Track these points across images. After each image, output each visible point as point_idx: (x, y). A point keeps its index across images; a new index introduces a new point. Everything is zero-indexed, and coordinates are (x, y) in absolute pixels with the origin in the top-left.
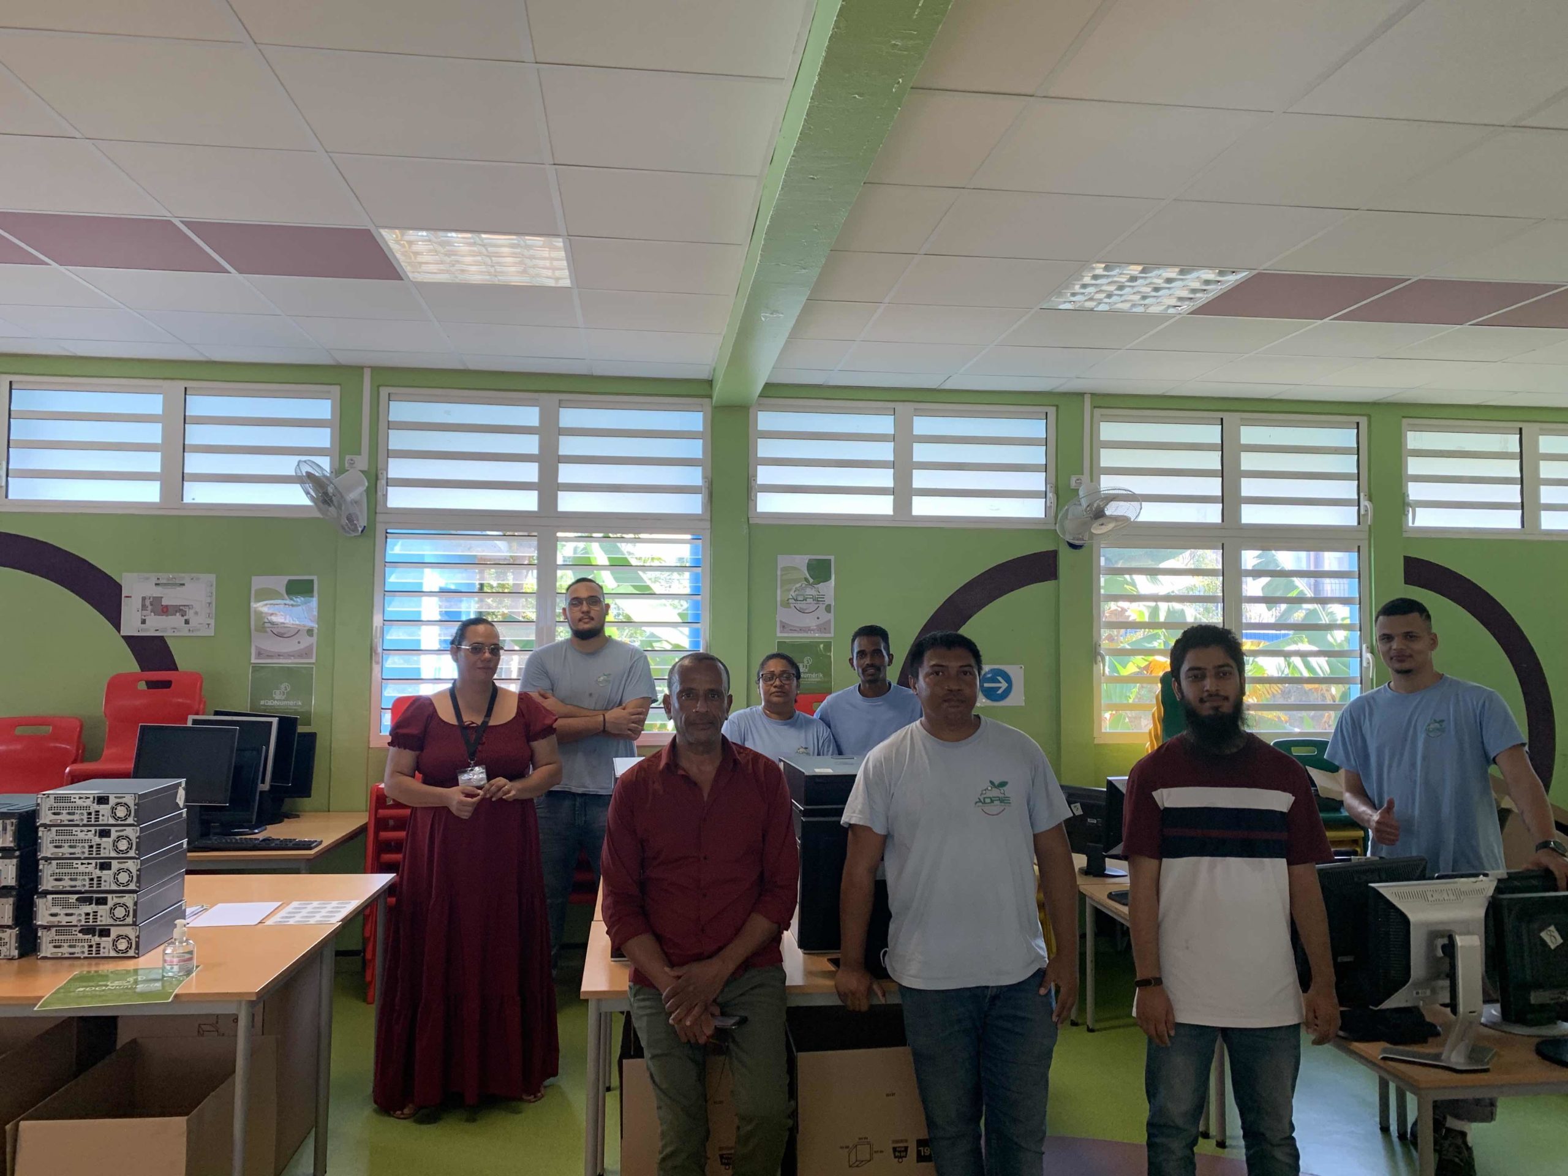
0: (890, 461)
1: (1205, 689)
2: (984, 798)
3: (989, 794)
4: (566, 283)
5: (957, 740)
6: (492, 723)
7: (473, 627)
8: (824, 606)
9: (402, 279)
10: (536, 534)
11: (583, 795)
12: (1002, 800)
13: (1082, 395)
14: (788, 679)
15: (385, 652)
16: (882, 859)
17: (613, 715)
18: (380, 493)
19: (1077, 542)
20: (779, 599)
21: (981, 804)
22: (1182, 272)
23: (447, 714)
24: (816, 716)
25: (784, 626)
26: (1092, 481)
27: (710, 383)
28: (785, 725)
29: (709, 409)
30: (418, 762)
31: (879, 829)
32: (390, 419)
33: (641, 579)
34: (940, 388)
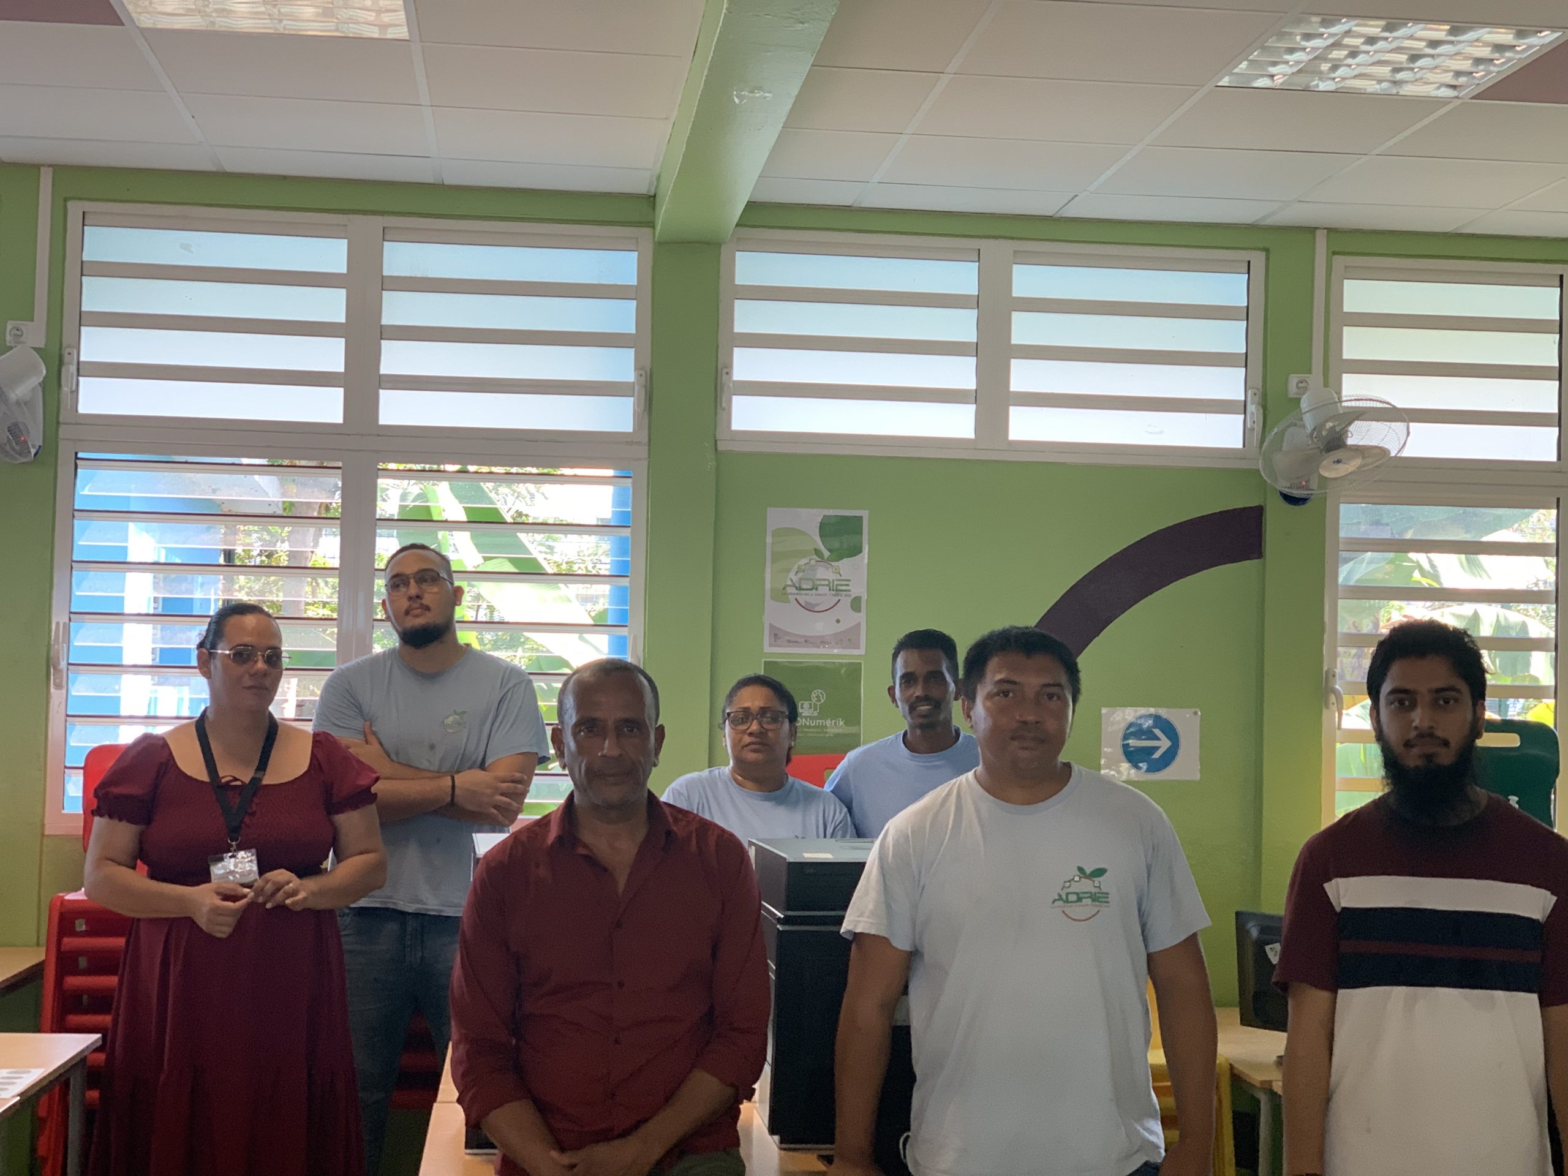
0: (973, 343)
1: (1414, 724)
2: (1067, 894)
3: (1075, 888)
4: (402, 33)
5: (1030, 803)
6: (267, 781)
7: (235, 619)
8: (850, 599)
9: (123, 24)
10: (340, 464)
11: (416, 915)
12: (1094, 898)
13: (1312, 230)
14: (775, 720)
15: (71, 667)
16: (905, 991)
17: (467, 779)
18: (65, 389)
19: (1296, 493)
20: (768, 586)
21: (1061, 903)
22: (1454, 31)
23: (192, 764)
24: (828, 788)
25: (777, 635)
26: (1326, 385)
27: (651, 200)
28: (767, 799)
29: (648, 247)
30: (141, 842)
31: (902, 943)
32: (84, 259)
33: (522, 547)
34: (1058, 215)
